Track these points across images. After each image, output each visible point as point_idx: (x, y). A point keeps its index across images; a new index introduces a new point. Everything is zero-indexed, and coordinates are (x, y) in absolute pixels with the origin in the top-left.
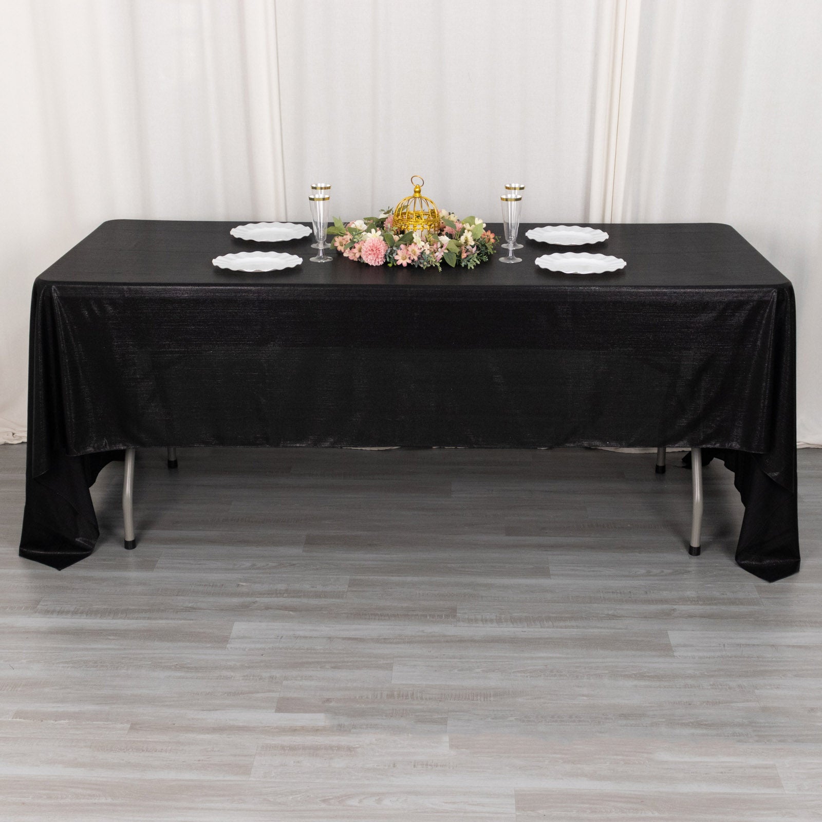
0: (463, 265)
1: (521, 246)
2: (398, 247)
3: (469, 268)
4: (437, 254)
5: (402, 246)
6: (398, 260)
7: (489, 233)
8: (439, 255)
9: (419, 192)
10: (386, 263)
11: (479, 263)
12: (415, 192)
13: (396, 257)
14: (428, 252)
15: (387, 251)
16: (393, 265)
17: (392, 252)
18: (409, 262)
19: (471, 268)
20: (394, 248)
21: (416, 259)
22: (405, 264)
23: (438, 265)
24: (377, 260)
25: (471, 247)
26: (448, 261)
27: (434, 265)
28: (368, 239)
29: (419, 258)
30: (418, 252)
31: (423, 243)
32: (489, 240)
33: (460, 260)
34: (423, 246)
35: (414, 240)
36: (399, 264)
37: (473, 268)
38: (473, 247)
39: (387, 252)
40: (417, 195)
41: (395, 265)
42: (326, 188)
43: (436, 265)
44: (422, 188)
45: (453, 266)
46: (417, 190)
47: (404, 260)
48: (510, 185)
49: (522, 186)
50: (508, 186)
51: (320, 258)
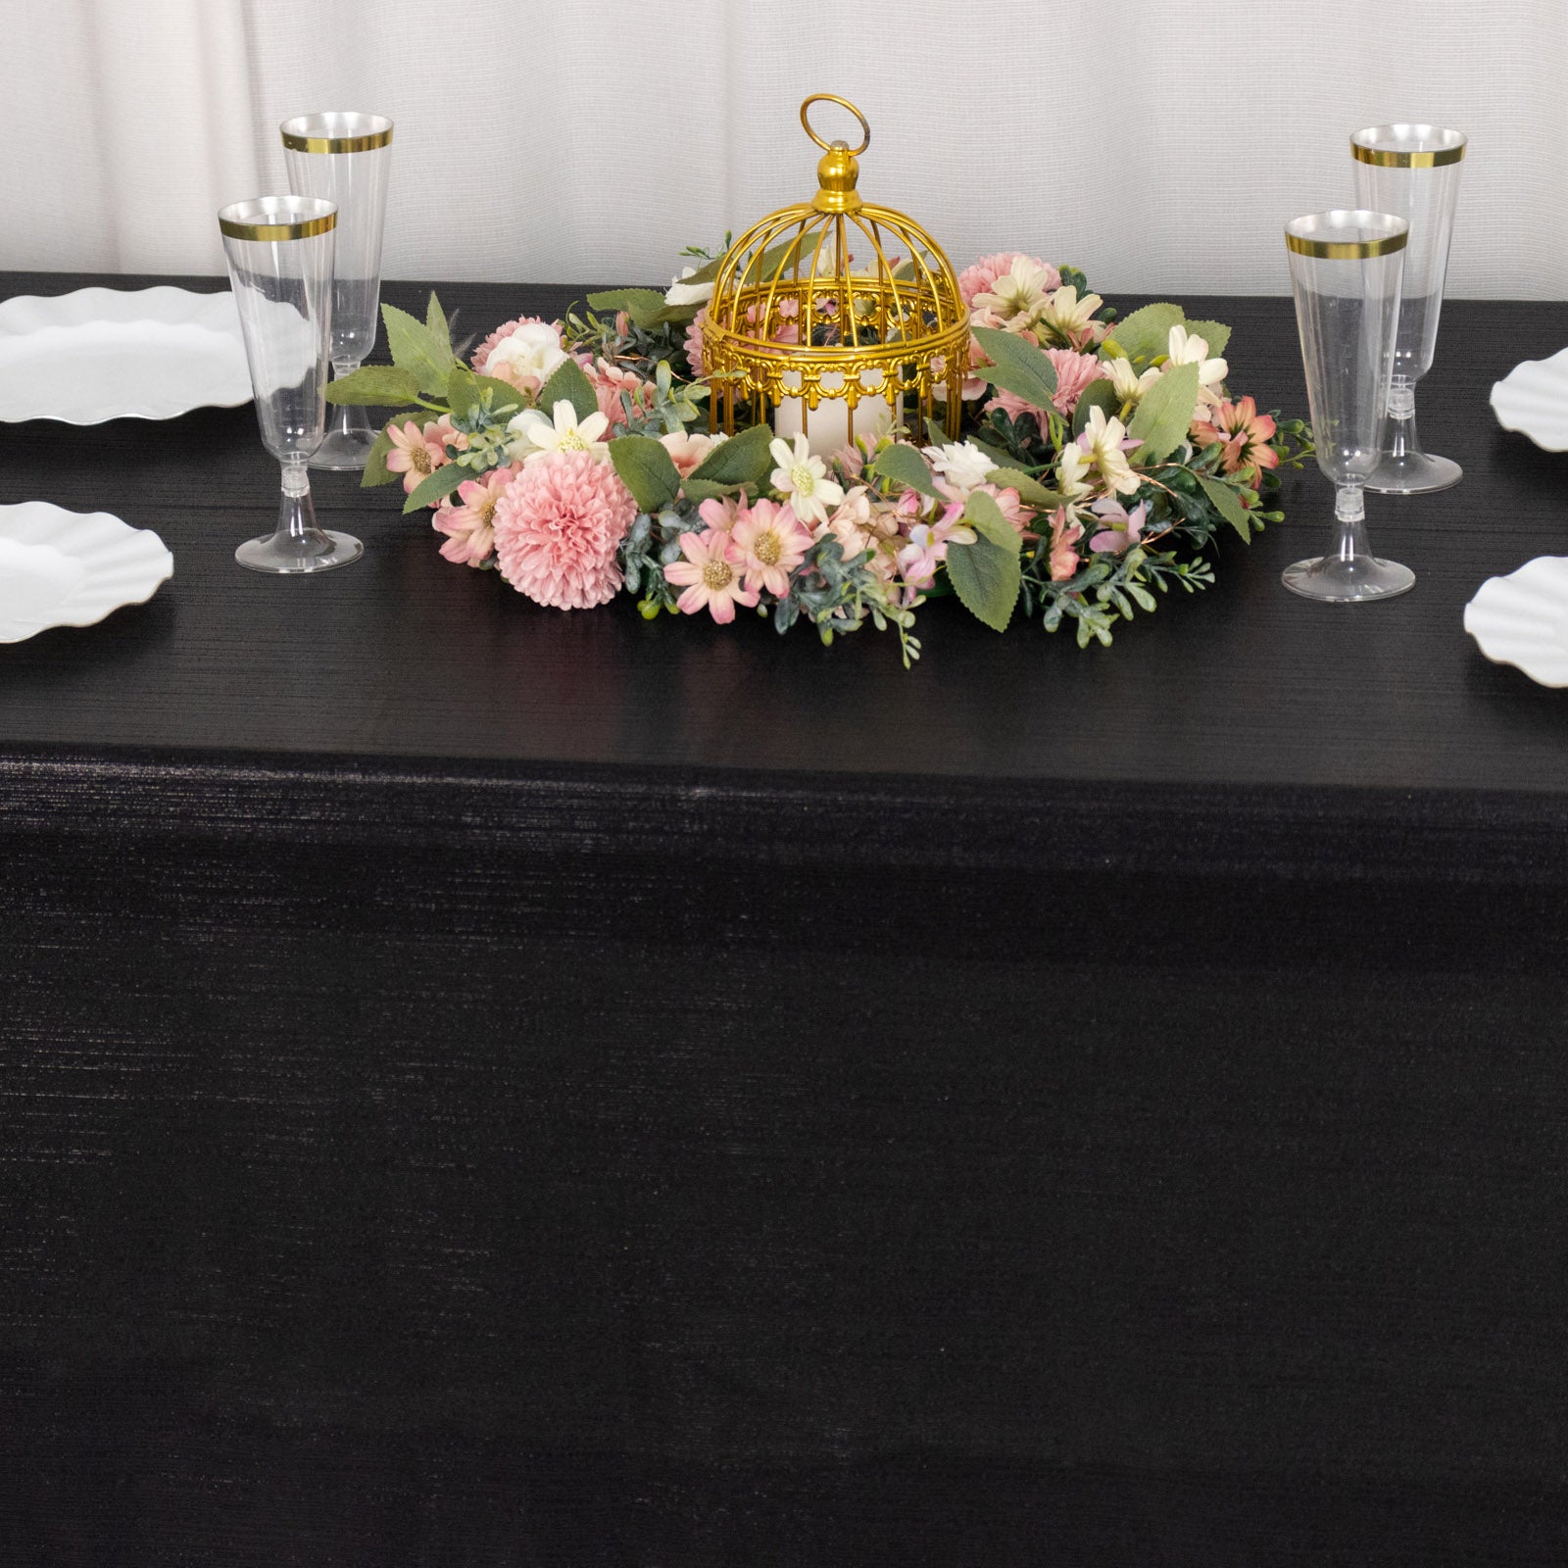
0: (1051, 621)
1: (1444, 470)
2: (688, 511)
3: (1083, 641)
4: (909, 552)
5: (710, 510)
6: (681, 589)
7: (1246, 410)
8: (921, 559)
9: (849, 182)
10: (625, 602)
11: (1149, 603)
12: (826, 182)
13: (675, 573)
14: (854, 544)
15: (629, 529)
16: (663, 611)
17: (656, 544)
18: (749, 599)
19: (1095, 639)
20: (668, 520)
21: (778, 585)
22: (722, 611)
23: (908, 620)
24: (575, 583)
25: (1118, 508)
26: (969, 597)
27: (881, 625)
28: (532, 459)
29: (798, 581)
30: (793, 548)
31: (832, 492)
32: (1245, 452)
33: (1036, 591)
34: (831, 510)
35: (777, 479)
36: (689, 611)
37: (1106, 639)
38: (1128, 503)
39: (626, 539)
40: (837, 200)
41: (673, 610)
42: (362, 144)
43: (892, 624)
44: (862, 161)
45: (999, 623)
46: (836, 170)
47: (719, 586)
48: (1385, 130)
49: (1450, 139)
50: (1369, 137)
51: (290, 547)
